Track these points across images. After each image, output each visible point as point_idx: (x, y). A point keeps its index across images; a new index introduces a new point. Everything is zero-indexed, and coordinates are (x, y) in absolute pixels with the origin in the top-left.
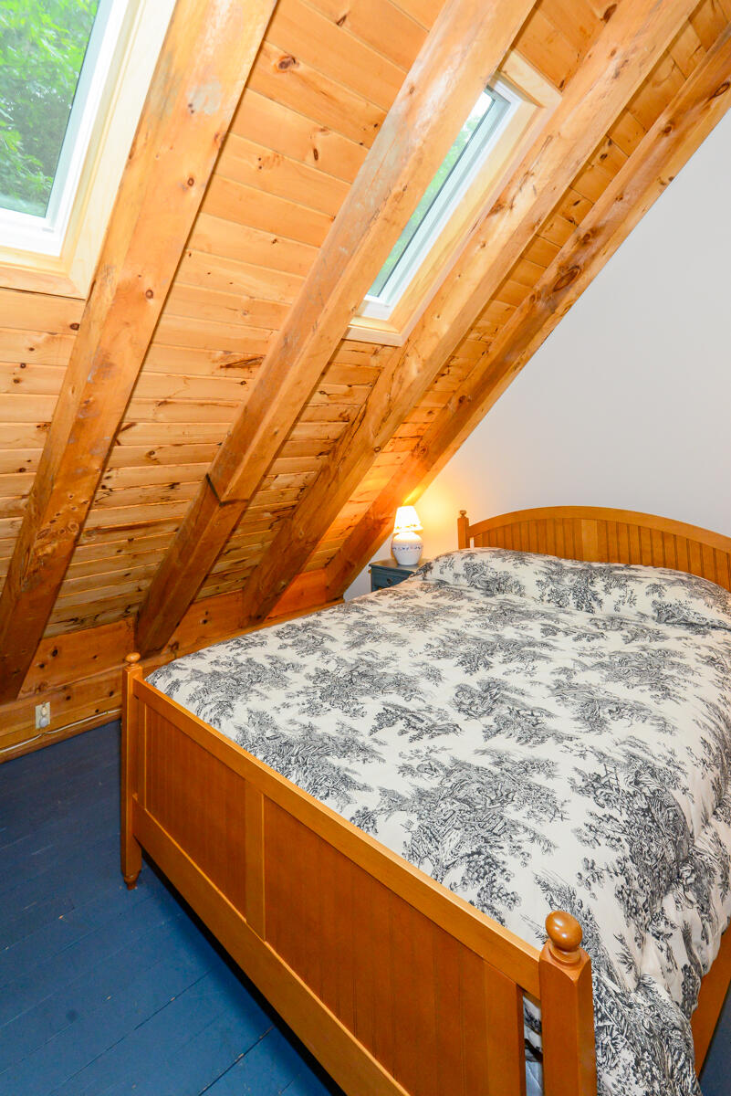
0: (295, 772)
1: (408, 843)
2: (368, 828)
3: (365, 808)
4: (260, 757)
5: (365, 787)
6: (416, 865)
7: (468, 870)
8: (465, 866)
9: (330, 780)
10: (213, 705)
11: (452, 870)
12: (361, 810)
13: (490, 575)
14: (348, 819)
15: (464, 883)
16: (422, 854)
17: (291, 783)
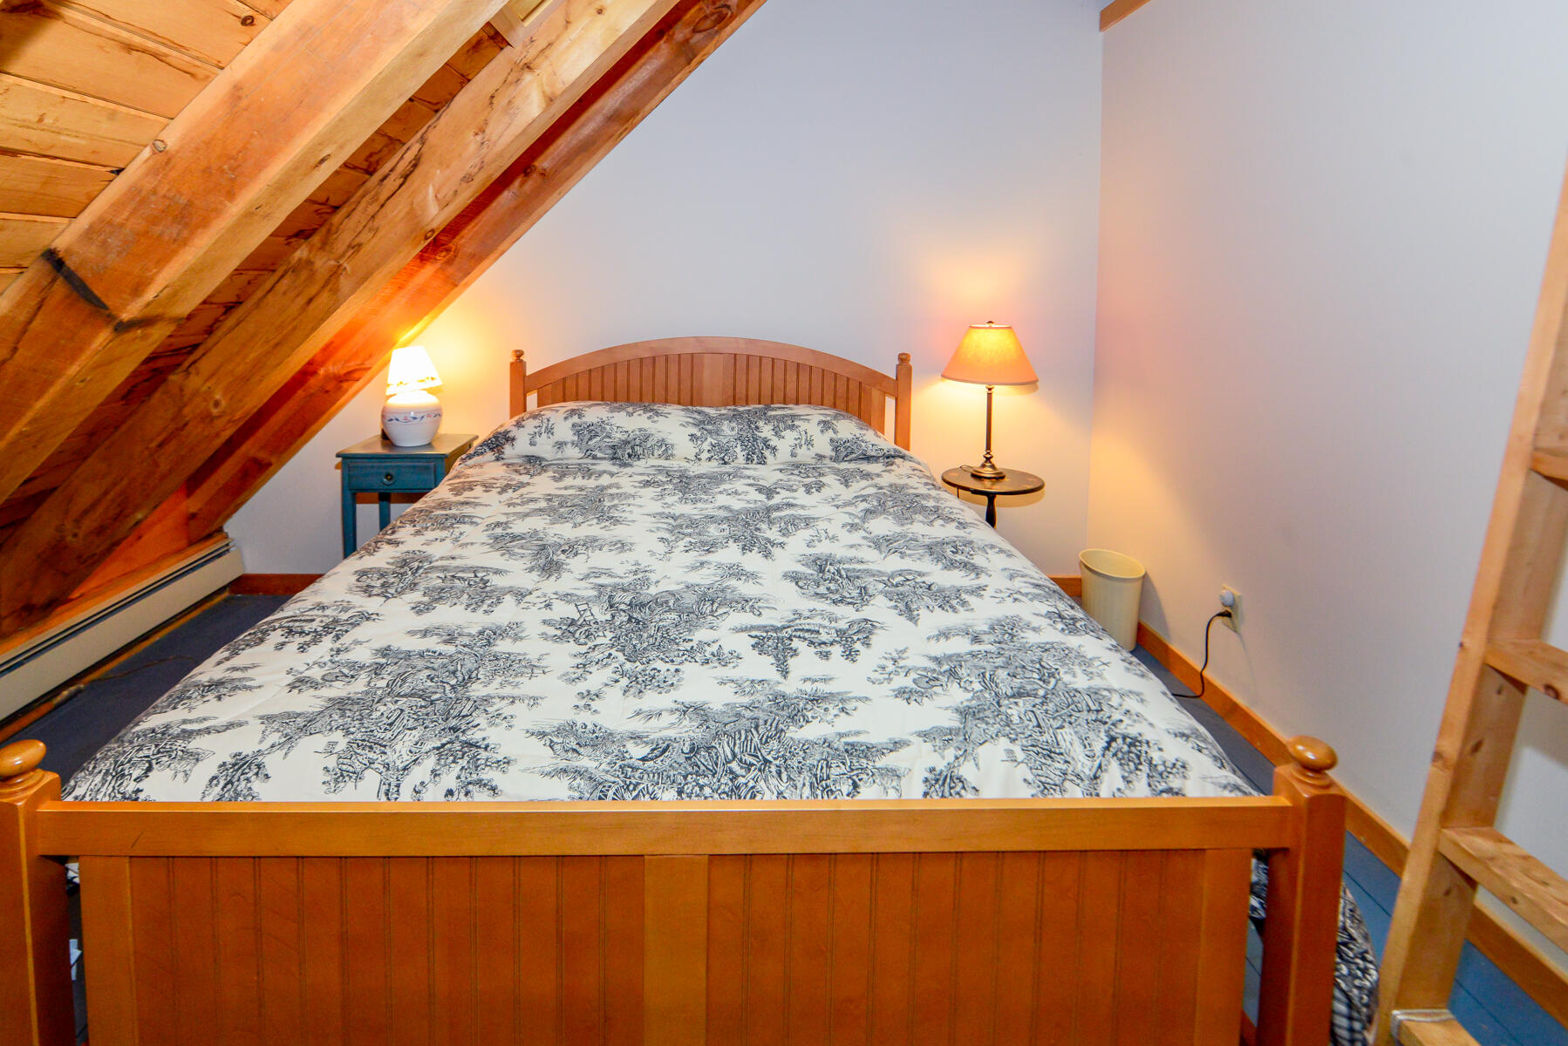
0: (762, 783)
1: (1030, 777)
2: (958, 793)
3: (932, 770)
4: (671, 794)
5: (897, 745)
6: (1057, 795)
7: (1121, 764)
8: (1114, 764)
9: (834, 763)
10: (430, 763)
11: (1105, 777)
12: (928, 775)
13: (618, 436)
14: (919, 796)
15: (1129, 782)
16: (1057, 780)
17: (770, 801)
